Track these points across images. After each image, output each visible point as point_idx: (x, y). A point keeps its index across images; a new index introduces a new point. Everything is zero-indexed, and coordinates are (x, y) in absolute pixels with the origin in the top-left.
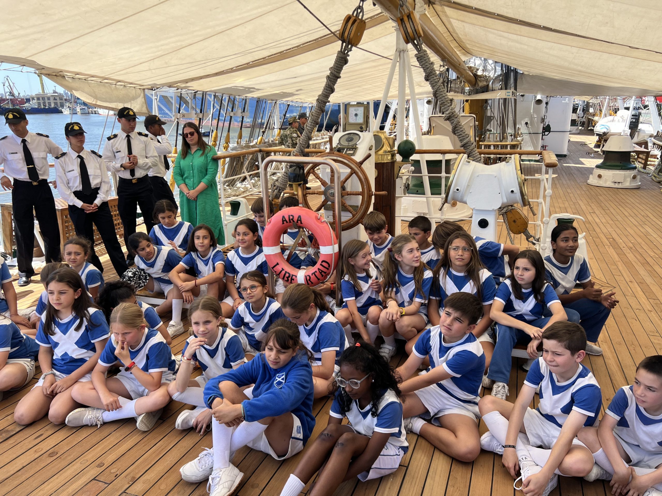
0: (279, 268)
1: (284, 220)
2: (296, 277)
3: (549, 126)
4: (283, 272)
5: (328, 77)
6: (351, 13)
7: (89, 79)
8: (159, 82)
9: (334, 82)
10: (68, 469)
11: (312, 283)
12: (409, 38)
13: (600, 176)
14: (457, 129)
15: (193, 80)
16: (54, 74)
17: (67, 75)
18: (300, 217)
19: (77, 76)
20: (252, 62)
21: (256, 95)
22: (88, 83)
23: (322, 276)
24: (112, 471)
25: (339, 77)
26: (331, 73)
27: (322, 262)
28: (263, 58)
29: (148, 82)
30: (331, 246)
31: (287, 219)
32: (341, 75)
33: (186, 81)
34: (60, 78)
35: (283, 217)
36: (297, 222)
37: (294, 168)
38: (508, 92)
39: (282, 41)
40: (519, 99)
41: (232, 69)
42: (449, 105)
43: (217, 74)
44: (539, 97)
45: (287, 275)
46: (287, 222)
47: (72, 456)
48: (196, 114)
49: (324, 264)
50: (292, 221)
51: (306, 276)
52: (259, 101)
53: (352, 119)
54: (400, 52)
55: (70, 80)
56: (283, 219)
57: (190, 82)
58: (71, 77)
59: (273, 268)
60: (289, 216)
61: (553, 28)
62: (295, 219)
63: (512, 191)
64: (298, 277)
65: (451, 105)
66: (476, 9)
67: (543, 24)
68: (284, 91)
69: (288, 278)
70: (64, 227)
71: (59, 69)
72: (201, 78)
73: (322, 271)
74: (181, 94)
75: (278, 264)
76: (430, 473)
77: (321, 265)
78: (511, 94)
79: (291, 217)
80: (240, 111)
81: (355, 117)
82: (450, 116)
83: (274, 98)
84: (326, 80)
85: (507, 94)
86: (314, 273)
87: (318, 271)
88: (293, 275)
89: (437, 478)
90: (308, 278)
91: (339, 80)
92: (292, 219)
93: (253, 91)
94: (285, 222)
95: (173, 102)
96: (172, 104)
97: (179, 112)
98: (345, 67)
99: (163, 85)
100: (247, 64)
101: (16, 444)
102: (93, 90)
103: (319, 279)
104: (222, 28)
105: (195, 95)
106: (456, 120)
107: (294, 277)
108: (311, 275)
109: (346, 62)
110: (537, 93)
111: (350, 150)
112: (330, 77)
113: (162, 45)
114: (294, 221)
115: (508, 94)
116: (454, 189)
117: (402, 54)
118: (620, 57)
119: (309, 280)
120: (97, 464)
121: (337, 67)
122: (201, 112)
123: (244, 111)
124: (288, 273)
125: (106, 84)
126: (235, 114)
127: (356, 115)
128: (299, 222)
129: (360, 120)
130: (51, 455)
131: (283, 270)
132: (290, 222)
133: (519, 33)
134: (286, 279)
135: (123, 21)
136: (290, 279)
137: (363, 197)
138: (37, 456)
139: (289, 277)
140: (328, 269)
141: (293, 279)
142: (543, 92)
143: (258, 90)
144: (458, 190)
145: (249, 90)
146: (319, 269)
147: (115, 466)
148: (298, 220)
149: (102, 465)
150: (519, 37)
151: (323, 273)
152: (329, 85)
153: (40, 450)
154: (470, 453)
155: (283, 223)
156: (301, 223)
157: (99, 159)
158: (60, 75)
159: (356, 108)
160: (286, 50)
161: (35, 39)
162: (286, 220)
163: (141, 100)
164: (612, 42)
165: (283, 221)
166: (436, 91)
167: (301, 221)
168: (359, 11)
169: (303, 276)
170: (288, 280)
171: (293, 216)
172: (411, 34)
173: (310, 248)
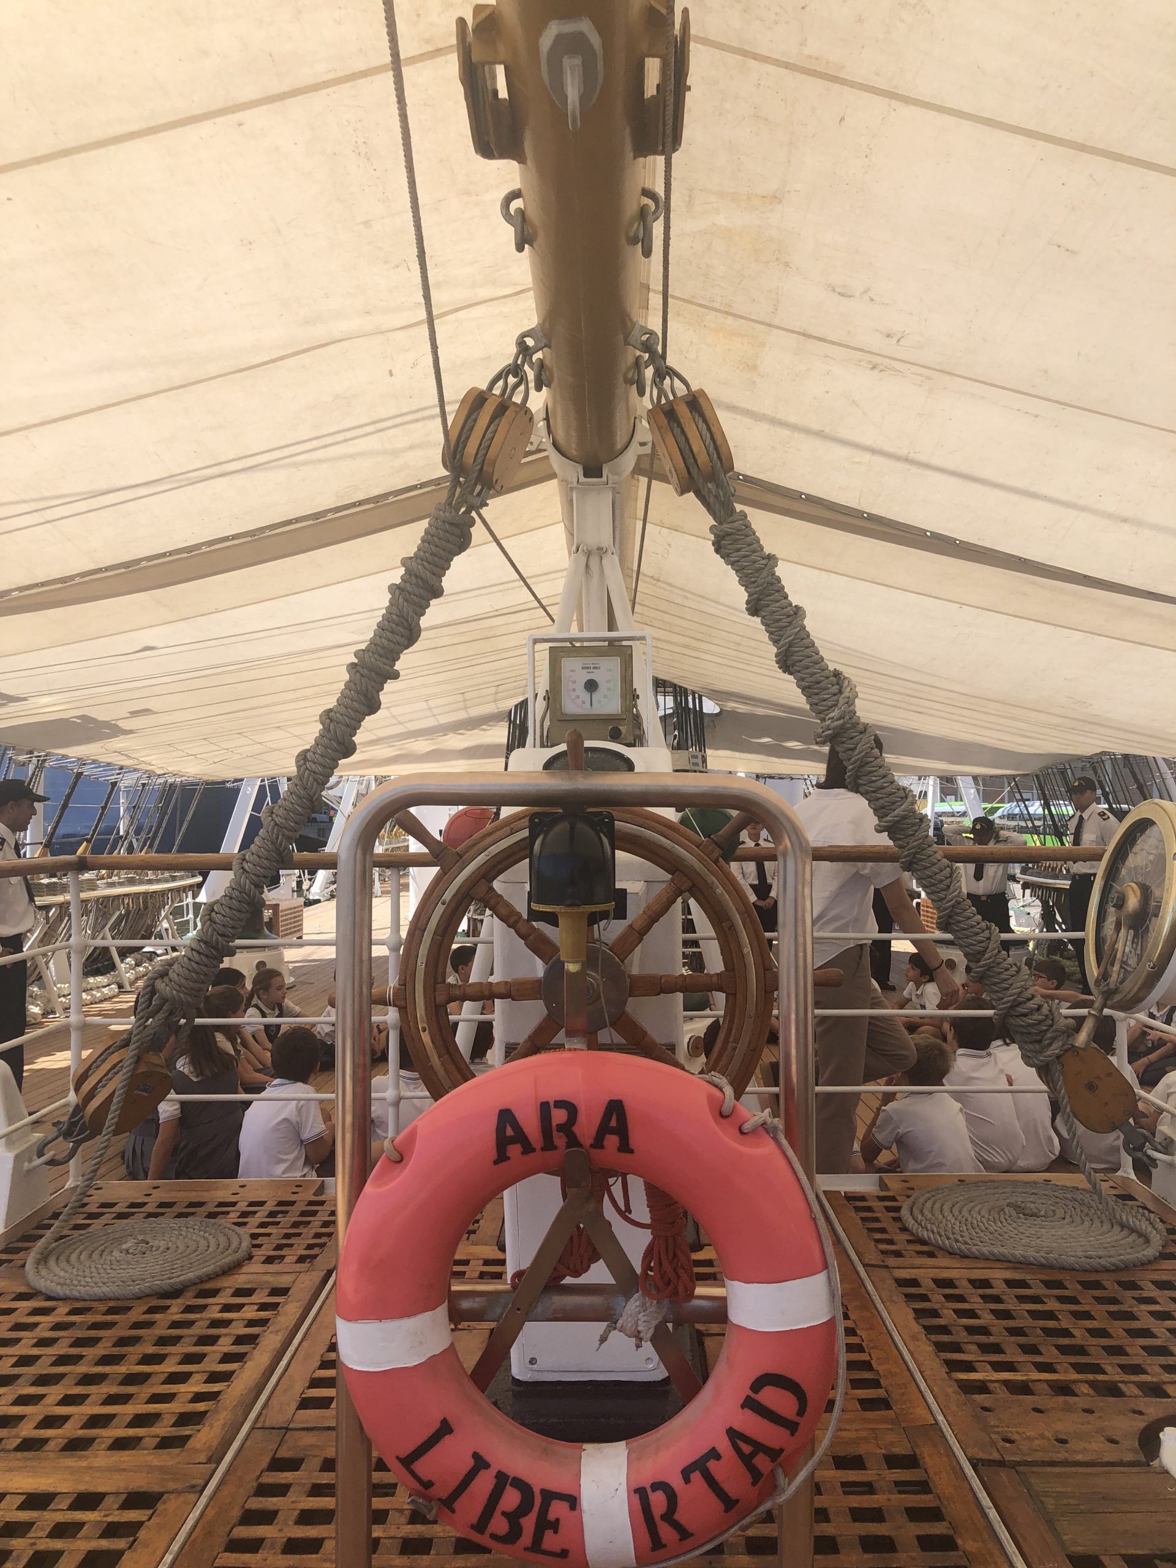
0: (451, 1458)
1: (508, 1136)
2: (573, 1501)
4: (484, 1483)
5: (396, 589)
6: (485, 386)
9: (420, 608)
11: (684, 1533)
12: (694, 471)
18: (616, 1108)
23: (756, 1474)
25: (438, 592)
26: (409, 573)
27: (755, 1384)
31: (532, 1127)
32: (443, 584)
35: (506, 1116)
36: (598, 1143)
45: (511, 1499)
46: (528, 1149)
49: (770, 1396)
50: (560, 1140)
51: (642, 1492)
53: (574, 703)
54: (589, 554)
56: (500, 1129)
59: (408, 1462)
60: (545, 1108)
62: (587, 1127)
64: (584, 1500)
69: (514, 1518)
73: (759, 1447)
75: (445, 1429)
77: (749, 1404)
79: (559, 1116)
81: (585, 696)
86: (699, 1465)
87: (724, 1445)
88: (549, 1496)
90: (658, 1501)
91: (436, 600)
92: (567, 1128)
94: (514, 1150)
103: (729, 1503)
107: (558, 1509)
108: (677, 1482)
109: (463, 542)
112: (405, 588)
114: (573, 1141)
117: (594, 561)
119: (669, 1516)
121: (429, 556)
124: (517, 1483)
127: (591, 686)
128: (612, 1138)
129: (609, 699)
131: (480, 1463)
132: (549, 1145)
134: (499, 1525)
136: (528, 1523)
139: (524, 1505)
140: (791, 1427)
141: (555, 1526)
146: (733, 1434)
148: (603, 1130)
151: (759, 1459)
155: (502, 1156)
156: (625, 1147)
159: (590, 661)
162: (521, 1137)
165: (502, 1144)
166: (791, 644)
167: (622, 1131)
168: (512, 380)
169: (623, 1494)
170: (514, 1534)
171: (571, 1108)
172: (702, 458)
173: (628, 1297)
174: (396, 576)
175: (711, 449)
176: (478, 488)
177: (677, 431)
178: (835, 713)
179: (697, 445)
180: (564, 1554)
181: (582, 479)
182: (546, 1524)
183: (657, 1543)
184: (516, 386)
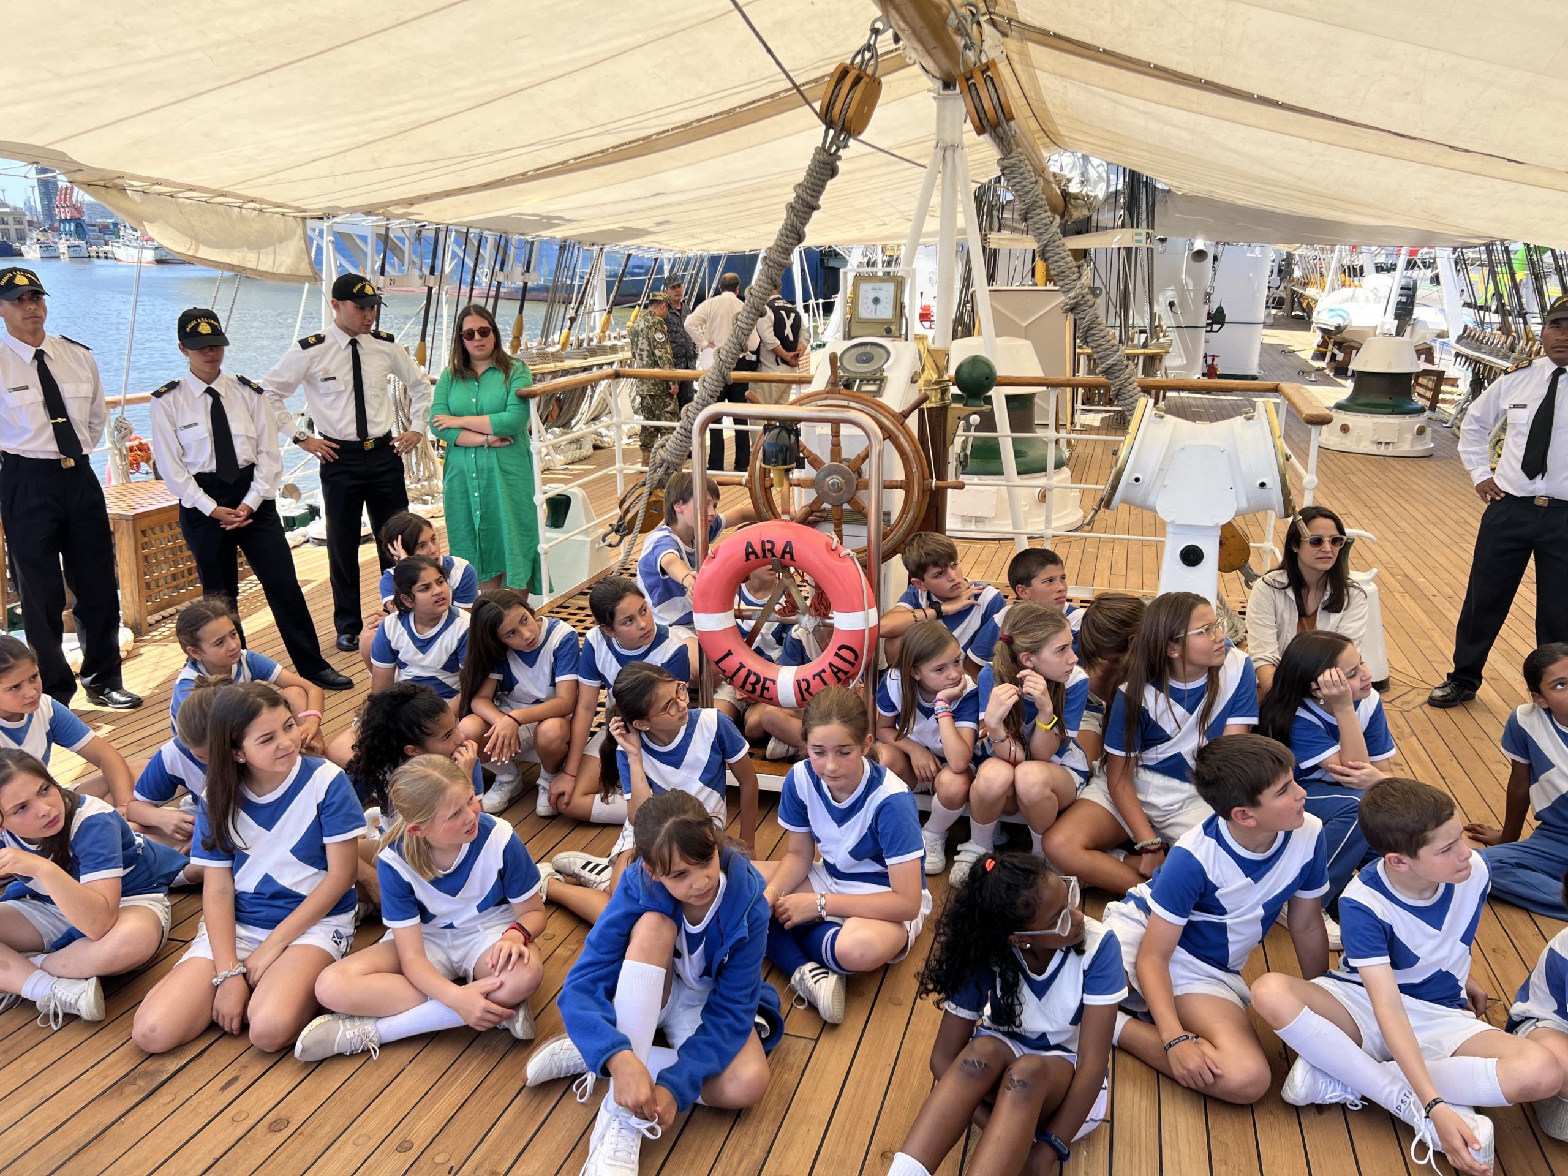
0: (731, 664)
1: (750, 552)
2: (774, 682)
3: (1220, 310)
4: (743, 673)
5: (791, 207)
6: (848, 62)
7: (180, 195)
8: (343, 204)
9: (805, 220)
10: (328, 1160)
12: (985, 122)
13: (1345, 429)
14: (1092, 332)
15: (427, 198)
16: (102, 183)
17: (132, 186)
18: (788, 544)
19: (157, 187)
20: (575, 159)
21: (560, 233)
22: (177, 204)
24: (439, 1159)
25: (815, 208)
26: (798, 197)
27: (840, 648)
28: (602, 152)
29: (318, 204)
30: (862, 613)
31: (758, 550)
32: (820, 203)
33: (411, 202)
34: (114, 192)
35: (749, 545)
36: (783, 556)
37: (776, 431)
38: (1137, 234)
39: (651, 115)
40: (1158, 247)
41: (523, 174)
42: (1074, 277)
43: (486, 186)
44: (1199, 244)
45: (752, 679)
46: (757, 557)
47: (328, 1128)
48: (421, 277)
49: (844, 653)
50: (768, 554)
51: (798, 681)
52: (564, 246)
53: (866, 311)
54: (945, 149)
55: (137, 197)
56: (747, 549)
57: (418, 203)
58: (139, 189)
59: (717, 662)
60: (763, 543)
61: (1281, 99)
62: (778, 550)
63: (1263, 485)
64: (778, 683)
65: (1079, 278)
66: (1105, 51)
67: (1257, 91)
68: (629, 225)
69: (754, 685)
70: (141, 558)
71: (116, 172)
72: (448, 194)
73: (839, 670)
74: (387, 229)
75: (730, 653)
76: (1165, 1135)
77: (837, 654)
78: (1144, 238)
79: (768, 546)
80: (520, 269)
81: (873, 306)
82: (1076, 303)
83: (599, 240)
84: (784, 215)
85: (1135, 238)
86: (819, 674)
87: (828, 669)
88: (766, 679)
89: (1183, 1147)
90: (804, 685)
91: (815, 214)
92: (770, 550)
93: (558, 225)
94: (752, 557)
95: (369, 250)
96: (365, 254)
97: (382, 273)
98: (831, 184)
99: (352, 210)
100: (563, 163)
101: (177, 1103)
102: (189, 222)
104: (522, 82)
105: (419, 232)
106: (1091, 311)
107: (768, 684)
108: (810, 678)
109: (833, 172)
110: (1194, 236)
111: (868, 384)
112: (797, 206)
113: (374, 120)
114: (773, 555)
115: (1139, 238)
116: (1129, 478)
117: (949, 153)
118: (1417, 166)
119: (807, 690)
120: (396, 1143)
121: (813, 184)
122: (432, 272)
123: (528, 270)
124: (755, 674)
125: (220, 208)
126: (507, 277)
127: (876, 301)
128: (787, 556)
129: (886, 312)
130: (275, 1127)
131: (742, 666)
132: (765, 556)
133: (1194, 107)
134: (749, 687)
135: (300, 64)
136: (759, 687)
137: (907, 492)
138: (240, 1132)
139: (757, 682)
140: (853, 665)
141: (768, 689)
142: (1208, 233)
143: (570, 221)
144: (1137, 480)
145: (548, 221)
146: (830, 664)
147: (441, 1148)
148: (784, 552)
149: (406, 1145)
150: (1193, 116)
151: (840, 674)
152: (792, 226)
153: (244, 1115)
154: (1252, 1084)
155: (748, 559)
156: (792, 559)
157: (256, 396)
158: (115, 186)
159: (878, 285)
160: (658, 134)
161: (80, 103)
162: (754, 553)
163: (295, 244)
164: (1413, 135)
165: (748, 555)
166: (1046, 245)
167: (791, 554)
168: (867, 55)
169: (792, 681)
170: (754, 690)
171: (773, 544)
172: (991, 113)
173: (804, 615)
174: (791, 197)
175: (997, 106)
176: (842, 137)
177: (974, 93)
178: (1072, 294)
179: (987, 104)
180: (771, 699)
181: (942, 92)
182: (764, 688)
183: (804, 699)
184: (869, 60)
